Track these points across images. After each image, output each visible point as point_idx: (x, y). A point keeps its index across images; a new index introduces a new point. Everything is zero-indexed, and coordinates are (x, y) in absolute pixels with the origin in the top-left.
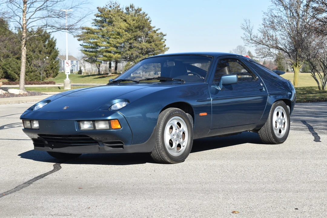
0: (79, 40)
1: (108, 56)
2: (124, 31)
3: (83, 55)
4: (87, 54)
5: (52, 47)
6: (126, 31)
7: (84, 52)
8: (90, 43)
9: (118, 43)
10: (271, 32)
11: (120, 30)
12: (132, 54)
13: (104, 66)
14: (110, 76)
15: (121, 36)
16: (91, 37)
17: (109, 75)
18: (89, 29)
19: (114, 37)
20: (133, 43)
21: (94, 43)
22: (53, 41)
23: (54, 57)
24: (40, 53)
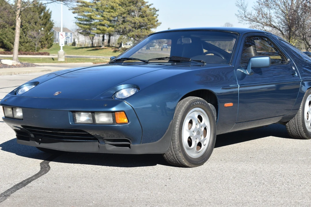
0: (74, 13)
1: (102, 29)
2: (117, 5)
3: (78, 27)
4: (81, 27)
5: (47, 19)
6: (120, 5)
7: (79, 24)
8: (85, 16)
9: (112, 16)
10: (265, 10)
11: (114, 4)
12: (125, 28)
13: (97, 39)
14: (103, 49)
15: (115, 10)
16: (85, 10)
17: (102, 47)
18: (84, 2)
19: (108, 10)
20: (126, 17)
21: (88, 16)
22: (49, 13)
23: (49, 28)
24: (36, 24)
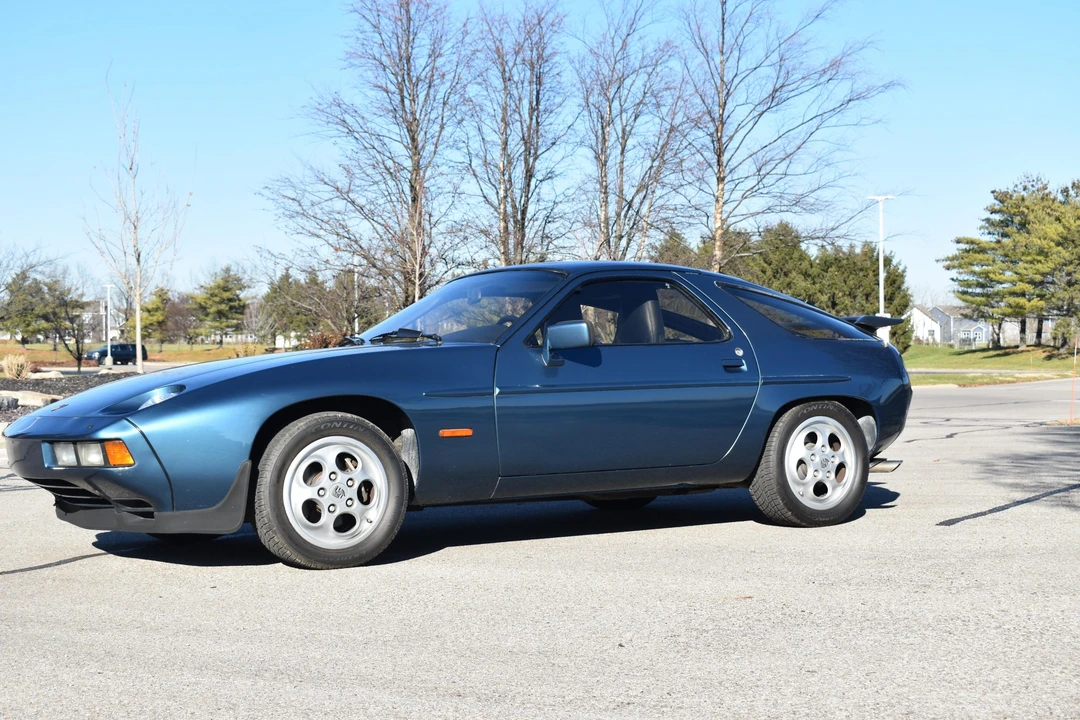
0: (948, 268)
1: (1014, 304)
2: (1052, 244)
3: (959, 303)
4: (964, 300)
5: (896, 285)
6: (1058, 244)
7: (960, 295)
8: (974, 273)
9: (1038, 272)
11: (1044, 242)
12: (1072, 299)
13: (1011, 332)
14: (1022, 351)
15: (1046, 255)
16: (975, 260)
17: (1020, 349)
18: (972, 242)
19: (1029, 258)
20: (1075, 272)
21: (982, 273)
22: (900, 271)
23: (899, 308)
24: (867, 299)
